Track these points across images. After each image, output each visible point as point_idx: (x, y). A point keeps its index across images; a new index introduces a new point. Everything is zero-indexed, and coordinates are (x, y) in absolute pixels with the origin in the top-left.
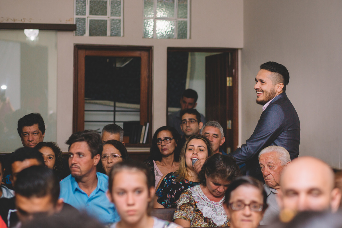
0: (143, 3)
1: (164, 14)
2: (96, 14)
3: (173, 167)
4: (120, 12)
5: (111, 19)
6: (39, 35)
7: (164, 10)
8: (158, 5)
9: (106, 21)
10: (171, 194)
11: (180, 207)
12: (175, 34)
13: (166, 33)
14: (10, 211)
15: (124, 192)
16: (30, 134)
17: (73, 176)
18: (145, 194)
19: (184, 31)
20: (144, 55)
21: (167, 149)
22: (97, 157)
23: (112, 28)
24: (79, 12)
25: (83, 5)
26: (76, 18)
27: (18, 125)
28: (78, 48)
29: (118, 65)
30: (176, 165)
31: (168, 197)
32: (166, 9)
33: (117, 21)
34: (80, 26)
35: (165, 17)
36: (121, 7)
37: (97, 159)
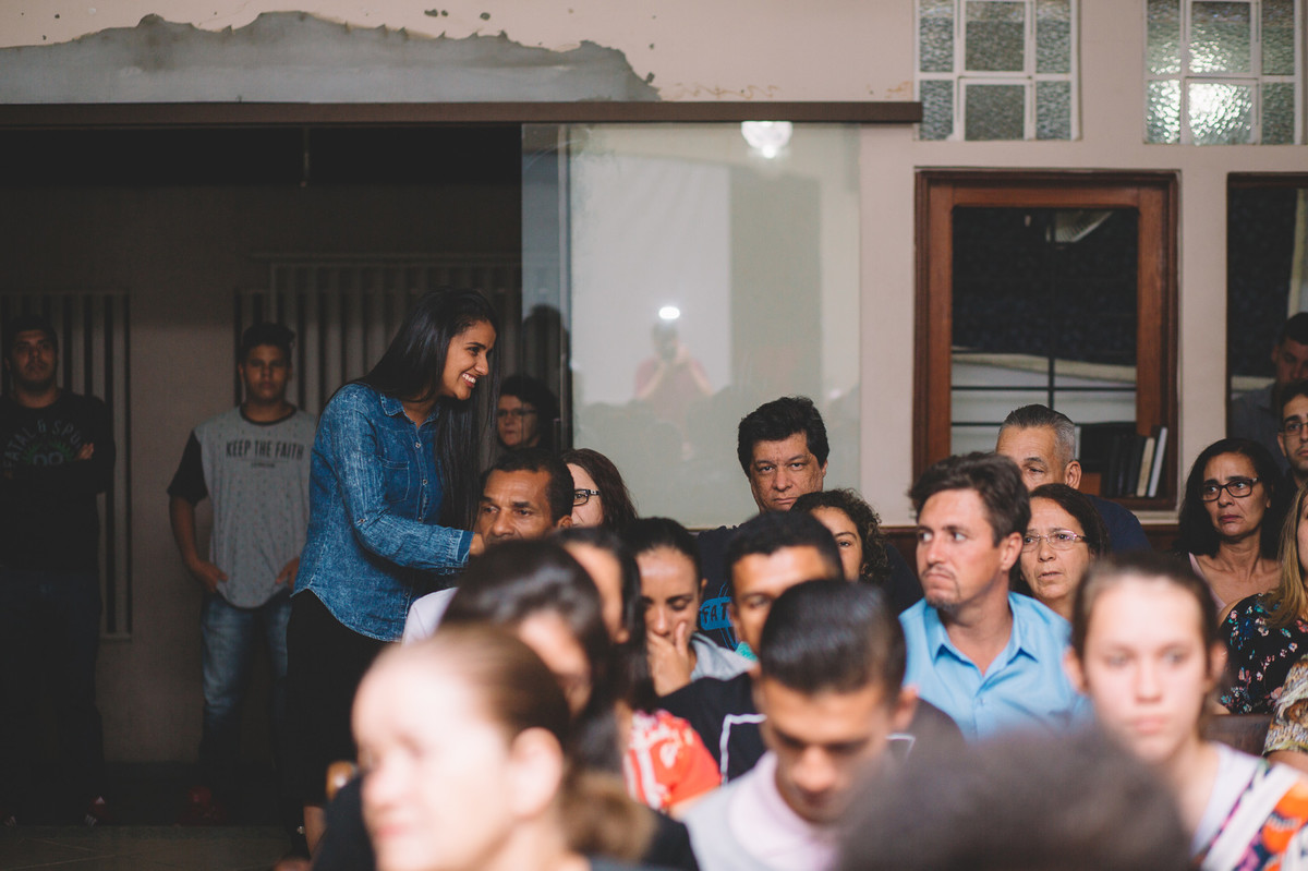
0: (1146, 27)
1: (1214, 64)
2: (986, 68)
3: (1257, 576)
4: (1067, 60)
5: (1038, 83)
6: (792, 142)
7: (1216, 48)
8: (1193, 33)
9: (1022, 88)
10: (1254, 667)
11: (1287, 710)
12: (1255, 130)
13: (1224, 123)
14: (730, 720)
15: (1125, 656)
16: (780, 468)
17: (929, 605)
18: (1195, 665)
19: (1283, 118)
20: (1150, 202)
21: (1238, 517)
22: (1013, 543)
23: (1043, 110)
24: (931, 62)
25: (945, 36)
26: (922, 82)
27: (739, 436)
28: (929, 180)
29: (1062, 236)
30: (1267, 569)
31: (1242, 677)
32: (1220, 47)
33: (1059, 90)
34: (936, 108)
35: (1219, 71)
36: (1069, 41)
37: (1010, 549)
